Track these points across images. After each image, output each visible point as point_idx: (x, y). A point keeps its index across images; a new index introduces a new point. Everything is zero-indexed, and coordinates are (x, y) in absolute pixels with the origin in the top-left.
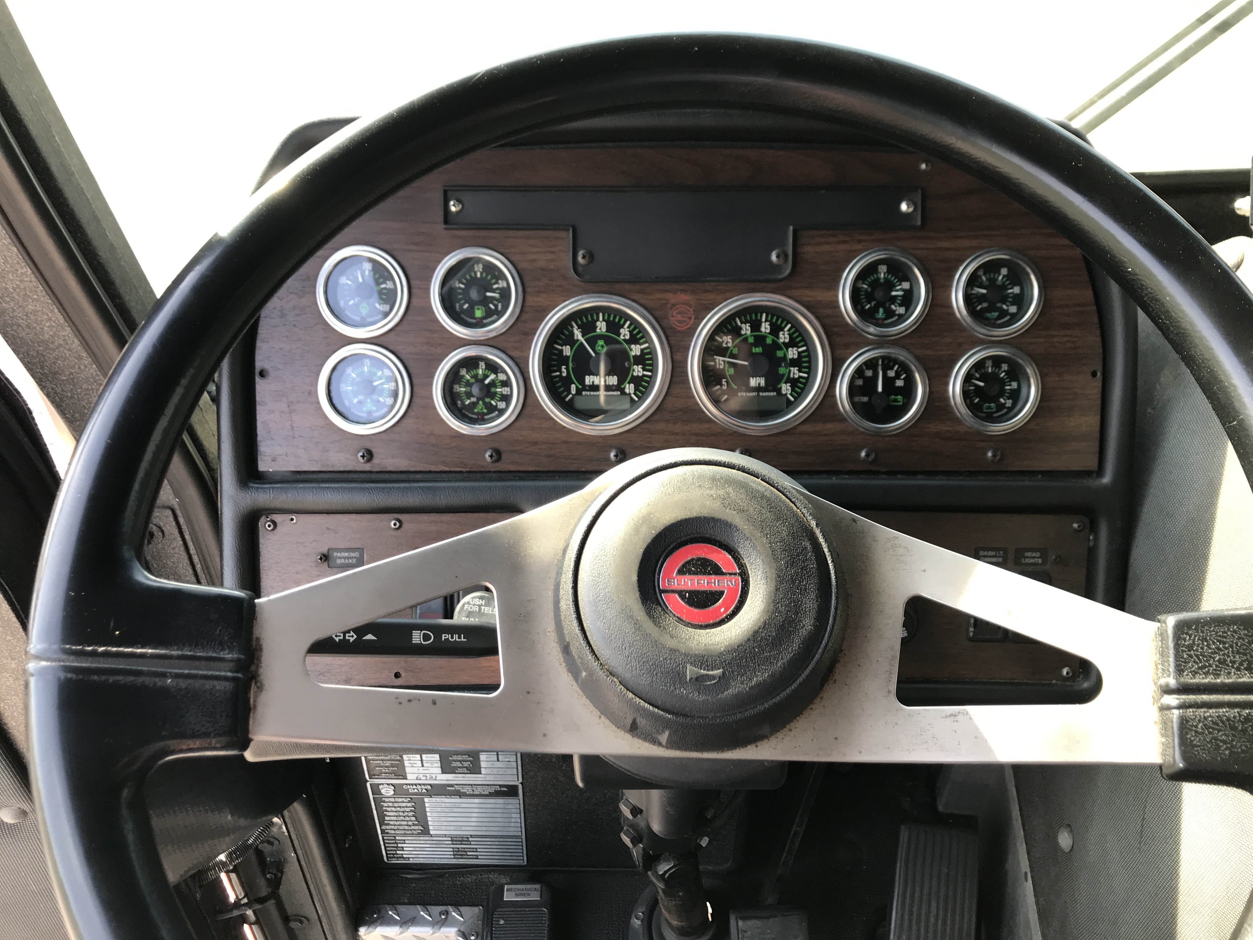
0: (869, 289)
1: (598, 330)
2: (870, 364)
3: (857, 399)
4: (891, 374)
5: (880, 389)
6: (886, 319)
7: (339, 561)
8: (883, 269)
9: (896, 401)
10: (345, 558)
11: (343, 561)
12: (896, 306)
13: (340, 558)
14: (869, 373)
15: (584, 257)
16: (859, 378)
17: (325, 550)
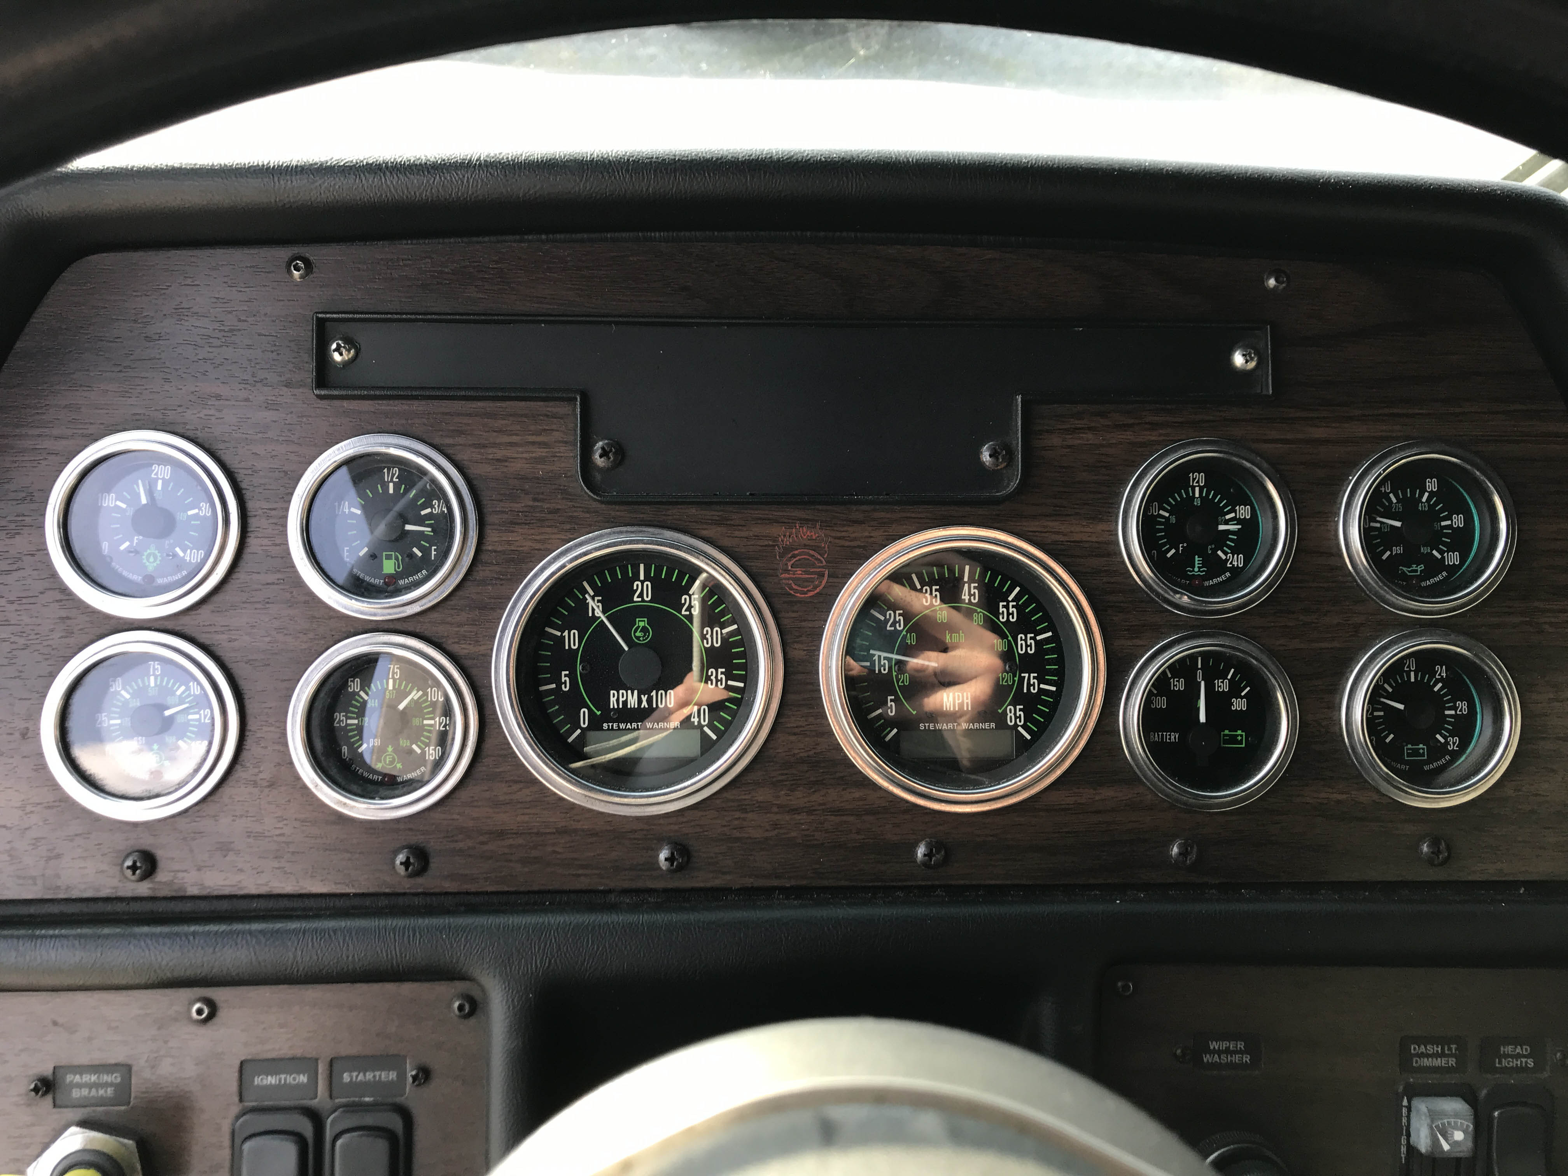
0: (1173, 520)
1: (635, 599)
2: (1182, 668)
3: (1156, 737)
4: (1223, 686)
5: (1202, 718)
6: (1209, 576)
7: (76, 1094)
8: (1198, 479)
9: (1233, 739)
10: (90, 1086)
11: (85, 1092)
12: (1226, 553)
13: (80, 1086)
14: (1179, 685)
15: (605, 454)
16: (1160, 694)
17: (47, 1070)
